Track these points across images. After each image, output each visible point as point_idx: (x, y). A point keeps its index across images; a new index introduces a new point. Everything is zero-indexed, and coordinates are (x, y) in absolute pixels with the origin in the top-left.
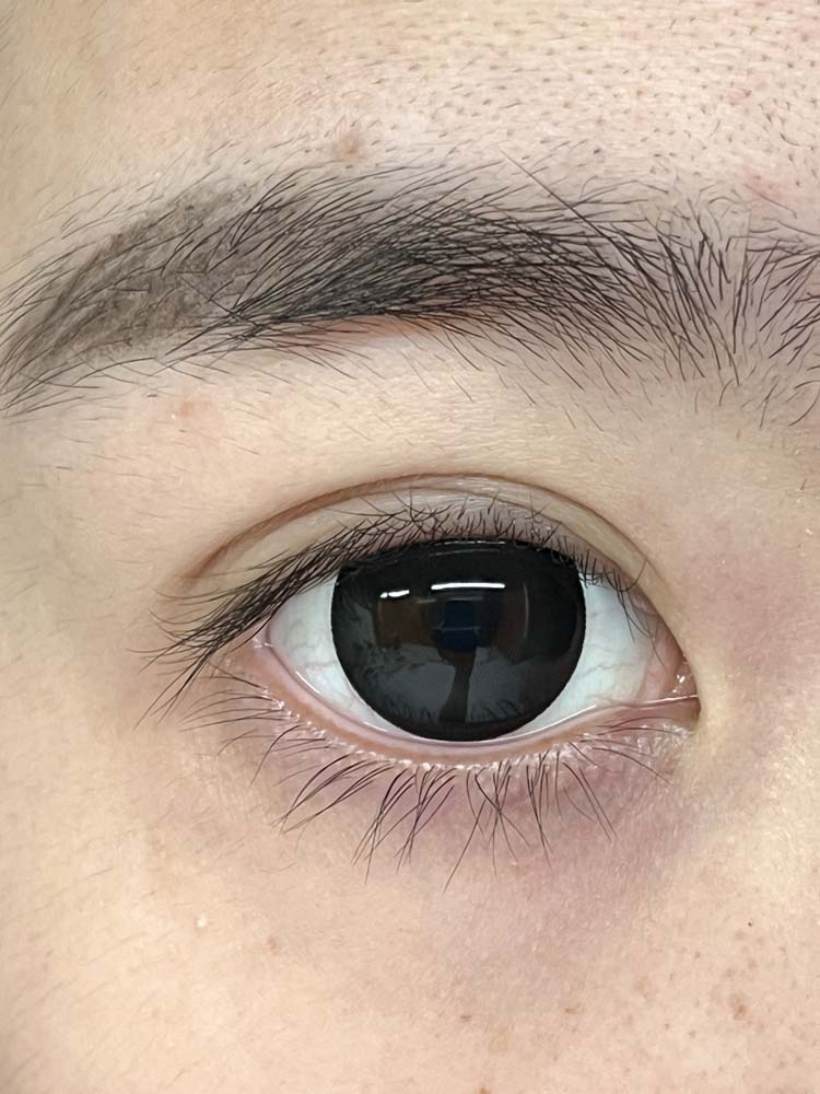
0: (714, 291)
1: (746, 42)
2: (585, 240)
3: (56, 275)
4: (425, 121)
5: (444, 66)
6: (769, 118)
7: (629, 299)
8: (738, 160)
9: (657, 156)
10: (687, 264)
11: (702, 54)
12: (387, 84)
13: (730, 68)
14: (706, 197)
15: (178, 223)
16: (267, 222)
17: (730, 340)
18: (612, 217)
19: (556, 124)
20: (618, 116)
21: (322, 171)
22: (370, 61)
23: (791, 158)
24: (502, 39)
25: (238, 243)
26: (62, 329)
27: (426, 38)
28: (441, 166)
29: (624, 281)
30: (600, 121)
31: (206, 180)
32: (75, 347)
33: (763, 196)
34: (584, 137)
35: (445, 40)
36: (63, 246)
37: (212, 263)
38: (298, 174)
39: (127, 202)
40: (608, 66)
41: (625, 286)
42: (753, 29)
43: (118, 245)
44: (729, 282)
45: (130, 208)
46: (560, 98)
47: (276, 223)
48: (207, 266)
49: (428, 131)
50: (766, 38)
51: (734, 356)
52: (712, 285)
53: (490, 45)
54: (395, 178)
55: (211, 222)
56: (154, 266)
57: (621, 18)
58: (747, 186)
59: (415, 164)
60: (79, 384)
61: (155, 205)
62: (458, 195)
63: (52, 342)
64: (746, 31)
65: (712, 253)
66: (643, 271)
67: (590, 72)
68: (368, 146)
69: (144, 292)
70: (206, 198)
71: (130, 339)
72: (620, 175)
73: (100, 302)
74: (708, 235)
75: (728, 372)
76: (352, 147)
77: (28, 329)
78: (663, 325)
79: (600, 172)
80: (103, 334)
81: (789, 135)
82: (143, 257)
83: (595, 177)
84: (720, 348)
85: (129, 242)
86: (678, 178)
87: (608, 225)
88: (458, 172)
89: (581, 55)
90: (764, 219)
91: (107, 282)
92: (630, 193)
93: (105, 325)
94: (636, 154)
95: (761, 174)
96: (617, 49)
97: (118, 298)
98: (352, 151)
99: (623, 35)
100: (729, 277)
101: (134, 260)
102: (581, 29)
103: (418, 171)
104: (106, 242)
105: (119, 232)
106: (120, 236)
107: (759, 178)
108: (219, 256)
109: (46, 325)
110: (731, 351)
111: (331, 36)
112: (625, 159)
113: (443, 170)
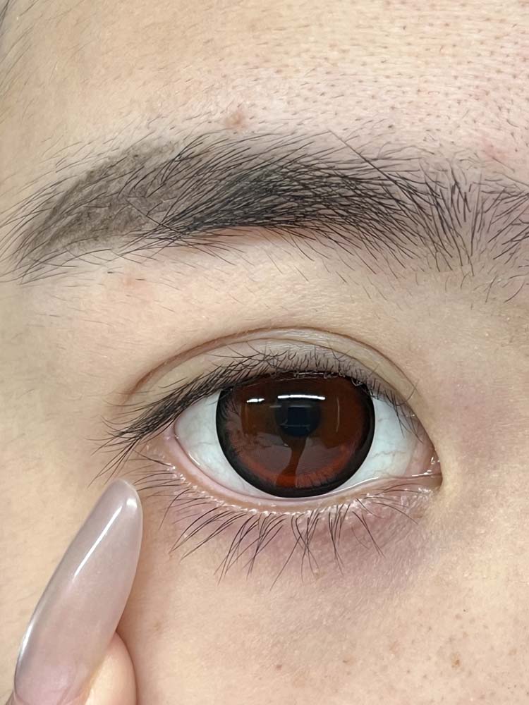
0: (461, 216)
1: (487, 61)
2: (380, 182)
3: (52, 195)
4: (283, 105)
5: (298, 71)
6: (500, 108)
7: (407, 220)
8: (478, 134)
9: (428, 130)
10: (443, 199)
11: (459, 67)
12: (260, 81)
13: (476, 77)
14: (458, 157)
15: (128, 165)
16: (184, 167)
17: (469, 248)
18: (398, 168)
19: (365, 109)
20: (405, 106)
21: (218, 135)
22: (251, 66)
23: (512, 134)
24: (334, 55)
25: (166, 179)
26: (56, 229)
27: (287, 53)
28: (293, 134)
29: (404, 208)
30: (393, 108)
31: (147, 138)
32: (63, 240)
33: (494, 158)
34: (382, 117)
35: (299, 55)
36: (56, 177)
37: (149, 191)
38: (203, 137)
39: (97, 151)
40: (400, 74)
41: (404, 211)
42: (492, 53)
43: (91, 177)
44: (470, 211)
45: (99, 155)
46: (369, 92)
47: (189, 167)
48: (146, 193)
49: (285, 112)
50: (500, 59)
51: (471, 258)
52: (459, 212)
53: (326, 59)
54: (263, 140)
55: (150, 165)
56: (113, 192)
57: (409, 44)
58: (484, 151)
59: (277, 132)
60: (65, 264)
61: (114, 153)
62: (301, 152)
63: (49, 237)
64: (487, 54)
65: (460, 192)
66: (415, 202)
67: (388, 77)
68: (248, 120)
69: (107, 208)
70: (146, 150)
71: (98, 237)
72: (404, 142)
73: (78, 213)
74: (458, 180)
75: (467, 268)
76: (237, 120)
77: (34, 228)
78: (427, 237)
79: (392, 140)
80: (80, 234)
81: (512, 120)
82: (106, 186)
83: (389, 143)
84: (463, 252)
85: (98, 176)
86: (441, 145)
87: (394, 173)
88: (303, 137)
89: (383, 66)
90: (495, 172)
91: (84, 201)
92: (409, 154)
93: (82, 227)
94: (416, 129)
95: (493, 144)
96: (406, 63)
97: (90, 211)
98: (238, 122)
99: (410, 55)
100: (470, 208)
101: (100, 188)
102: (384, 50)
103: (278, 136)
104: (83, 176)
105: (92, 169)
106: (92, 172)
107: (492, 146)
108: (154, 187)
109: (45, 227)
110: (470, 255)
111: (227, 50)
112: (408, 132)
113: (294, 136)
